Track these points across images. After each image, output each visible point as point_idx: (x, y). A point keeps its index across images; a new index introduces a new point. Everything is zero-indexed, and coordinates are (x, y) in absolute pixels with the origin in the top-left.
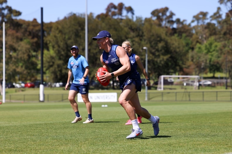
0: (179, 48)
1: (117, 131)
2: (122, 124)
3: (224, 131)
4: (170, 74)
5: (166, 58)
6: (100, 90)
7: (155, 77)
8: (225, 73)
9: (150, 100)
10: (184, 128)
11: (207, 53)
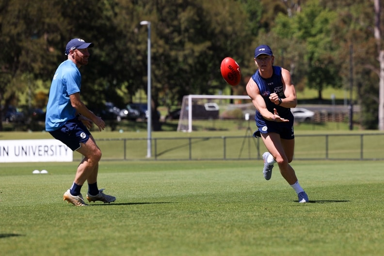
0: (232, 24)
1: (69, 231)
2: (83, 216)
3: (341, 231)
4: (211, 91)
5: (199, 48)
6: (30, 133)
7: (172, 99)
8: (347, 89)
9: (159, 158)
10: (241, 223)
11: (304, 38)
